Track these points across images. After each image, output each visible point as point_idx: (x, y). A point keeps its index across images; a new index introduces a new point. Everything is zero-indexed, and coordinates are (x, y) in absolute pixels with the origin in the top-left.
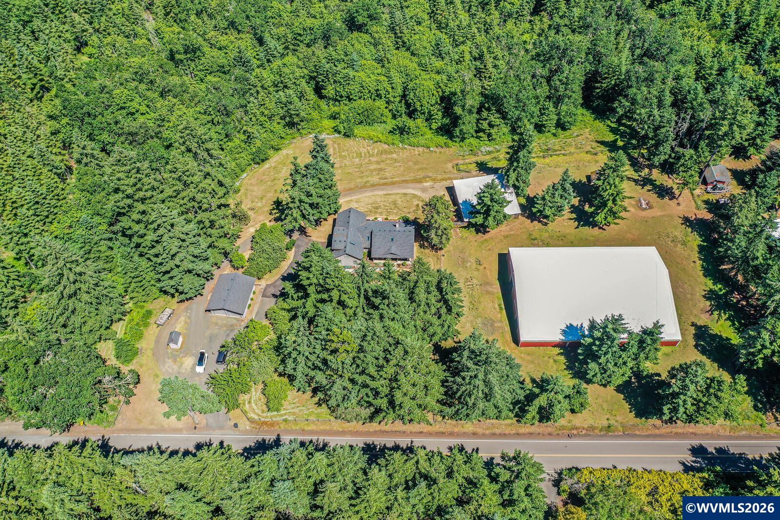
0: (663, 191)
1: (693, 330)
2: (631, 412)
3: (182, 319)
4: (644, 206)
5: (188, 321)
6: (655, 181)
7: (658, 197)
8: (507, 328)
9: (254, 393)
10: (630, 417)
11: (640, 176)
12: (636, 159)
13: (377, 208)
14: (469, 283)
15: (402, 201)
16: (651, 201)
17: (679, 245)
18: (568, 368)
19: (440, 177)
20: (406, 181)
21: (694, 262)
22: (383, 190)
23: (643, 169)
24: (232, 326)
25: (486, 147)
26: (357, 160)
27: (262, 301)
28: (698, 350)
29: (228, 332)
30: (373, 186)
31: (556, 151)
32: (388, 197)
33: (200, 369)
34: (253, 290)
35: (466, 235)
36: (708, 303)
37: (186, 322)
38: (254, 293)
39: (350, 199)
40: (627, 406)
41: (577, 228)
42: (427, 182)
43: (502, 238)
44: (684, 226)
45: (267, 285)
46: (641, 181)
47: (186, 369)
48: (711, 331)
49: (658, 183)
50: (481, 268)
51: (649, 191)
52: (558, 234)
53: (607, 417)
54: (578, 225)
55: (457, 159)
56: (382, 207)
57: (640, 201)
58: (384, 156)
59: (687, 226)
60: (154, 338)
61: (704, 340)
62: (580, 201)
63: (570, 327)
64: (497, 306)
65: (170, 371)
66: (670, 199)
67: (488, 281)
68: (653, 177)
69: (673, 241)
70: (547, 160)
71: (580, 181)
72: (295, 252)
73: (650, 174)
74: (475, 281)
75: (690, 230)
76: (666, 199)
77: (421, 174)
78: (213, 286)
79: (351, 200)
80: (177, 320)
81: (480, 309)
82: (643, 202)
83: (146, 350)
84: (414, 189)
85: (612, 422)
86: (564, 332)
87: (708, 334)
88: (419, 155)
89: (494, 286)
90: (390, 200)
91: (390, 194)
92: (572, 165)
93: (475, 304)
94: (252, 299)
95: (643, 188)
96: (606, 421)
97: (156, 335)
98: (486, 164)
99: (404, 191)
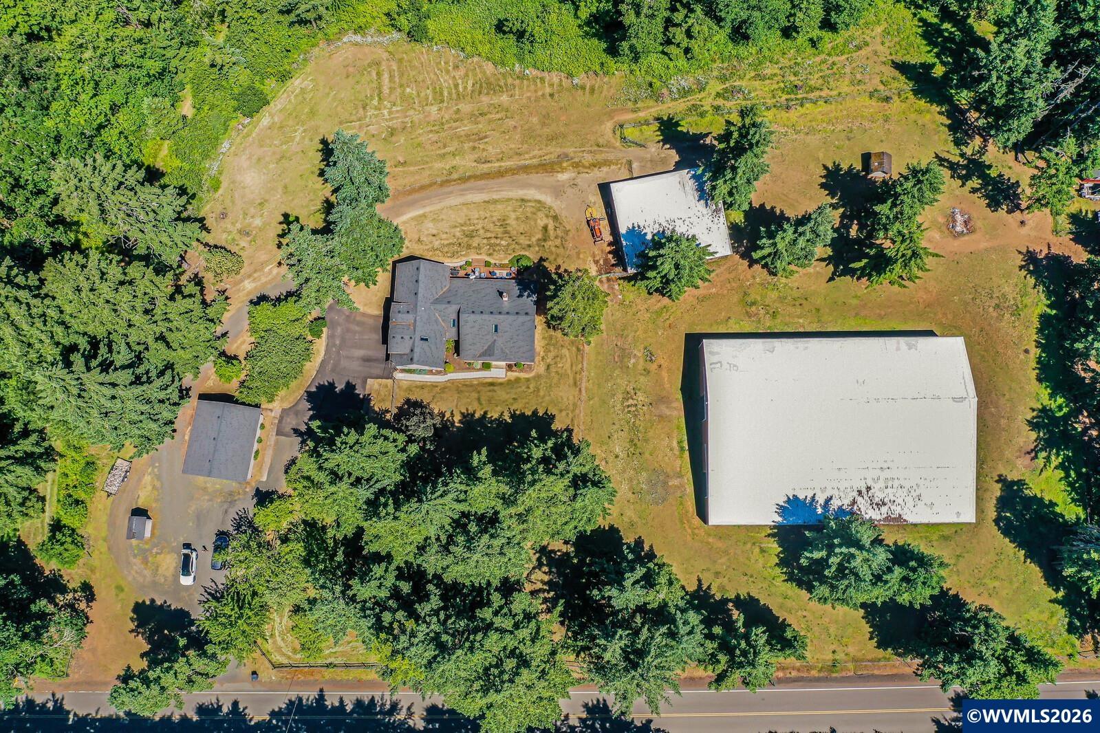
0: (1001, 191)
1: (996, 490)
2: (871, 638)
3: (147, 479)
4: (959, 229)
5: (158, 484)
6: (990, 167)
7: (989, 206)
8: (690, 489)
9: (277, 620)
10: (870, 648)
11: (962, 155)
12: (963, 112)
13: (470, 236)
14: (631, 402)
15: (517, 219)
16: (974, 215)
17: (1007, 316)
18: (783, 563)
19: (588, 159)
20: (525, 169)
21: (1027, 351)
22: (481, 190)
23: (971, 137)
24: (231, 494)
25: (681, 75)
26: (434, 109)
27: (277, 442)
28: (1000, 528)
29: (225, 506)
30: (464, 179)
31: (812, 89)
32: (492, 207)
33: (186, 581)
34: (261, 421)
35: (631, 297)
36: (1033, 435)
37: (154, 487)
38: (263, 426)
39: (421, 212)
40: (867, 629)
41: (831, 279)
42: (563, 170)
43: (695, 302)
44: (1024, 273)
45: (284, 410)
46: (964, 167)
47: (165, 577)
48: (1027, 492)
49: (993, 173)
50: (653, 367)
51: (974, 191)
52: (795, 294)
53: (833, 647)
54: (834, 274)
55: (624, 110)
56: (481, 232)
57: (953, 215)
58: (485, 99)
59: (1030, 272)
60: (104, 518)
61: (1013, 511)
62: (843, 216)
63: (794, 502)
64: (675, 444)
65: (141, 579)
66: (1010, 212)
67: (664, 393)
68: (987, 159)
69: (997, 306)
70: (793, 115)
71: (851, 169)
72: (328, 337)
73: (983, 150)
74: (641, 397)
75: (1032, 281)
76: (1002, 212)
77: (553, 151)
78: (190, 412)
79: (424, 216)
80: (140, 480)
81: (647, 455)
82: (959, 218)
83: (96, 540)
84: (538, 187)
85: (840, 656)
86: (782, 510)
87: (1021, 497)
88: (552, 95)
89: (674, 405)
90: (496, 215)
91: (495, 202)
92: (840, 127)
93: (639, 444)
94: (260, 441)
95: (963, 185)
96: (831, 655)
97: (108, 511)
98: (677, 124)
99: (521, 193)
